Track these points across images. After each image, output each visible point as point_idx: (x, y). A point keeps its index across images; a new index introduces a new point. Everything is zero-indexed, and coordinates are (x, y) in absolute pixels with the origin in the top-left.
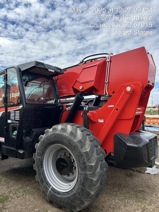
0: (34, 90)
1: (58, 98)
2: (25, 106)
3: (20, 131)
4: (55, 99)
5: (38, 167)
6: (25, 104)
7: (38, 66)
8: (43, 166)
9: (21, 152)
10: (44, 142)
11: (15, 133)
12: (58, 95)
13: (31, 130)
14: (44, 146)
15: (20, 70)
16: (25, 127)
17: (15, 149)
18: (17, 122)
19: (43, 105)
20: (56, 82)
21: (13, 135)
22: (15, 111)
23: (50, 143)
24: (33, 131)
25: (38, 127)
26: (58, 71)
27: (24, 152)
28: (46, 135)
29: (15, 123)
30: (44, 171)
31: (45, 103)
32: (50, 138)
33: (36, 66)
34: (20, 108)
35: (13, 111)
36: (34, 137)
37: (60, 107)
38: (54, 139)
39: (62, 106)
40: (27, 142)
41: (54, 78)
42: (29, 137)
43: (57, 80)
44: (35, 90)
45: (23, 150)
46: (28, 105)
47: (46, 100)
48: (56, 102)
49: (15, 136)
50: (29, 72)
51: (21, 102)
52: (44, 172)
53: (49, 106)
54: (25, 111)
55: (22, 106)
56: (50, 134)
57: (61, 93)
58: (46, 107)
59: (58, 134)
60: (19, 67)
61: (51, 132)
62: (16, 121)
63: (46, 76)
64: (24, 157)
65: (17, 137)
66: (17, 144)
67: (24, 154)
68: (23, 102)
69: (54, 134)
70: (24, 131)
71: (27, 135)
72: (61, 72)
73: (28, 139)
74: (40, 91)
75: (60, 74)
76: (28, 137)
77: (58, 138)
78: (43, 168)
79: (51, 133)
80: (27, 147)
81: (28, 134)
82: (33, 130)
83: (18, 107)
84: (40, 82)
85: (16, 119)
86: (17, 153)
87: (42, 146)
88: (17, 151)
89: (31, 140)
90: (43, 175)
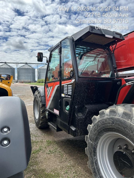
0: (88, 64)
1: (115, 71)
2: (77, 80)
3: (72, 107)
4: (111, 72)
5: (91, 154)
6: (77, 78)
7: (93, 32)
8: (96, 154)
9: (73, 129)
10: (97, 125)
11: (68, 108)
12: (116, 67)
13: (84, 106)
14: (98, 131)
15: (73, 40)
16: (77, 103)
17: (67, 125)
18: (69, 97)
19: (97, 79)
20: (114, 52)
21: (66, 110)
22: (68, 85)
23: (106, 129)
24: (86, 108)
25: (91, 104)
26: (118, 37)
27: (76, 130)
28: (100, 117)
29: (67, 97)
30: (97, 160)
31: (100, 77)
32: (106, 122)
33: (91, 31)
34: (72, 82)
35: (66, 85)
36: (87, 114)
37: (118, 81)
38: (111, 126)
39: (121, 81)
40: (79, 119)
41: (111, 48)
42: (82, 113)
43: (115, 49)
44: (90, 63)
45: (75, 127)
46: (80, 79)
47: (101, 73)
48: (112, 75)
49: (68, 111)
50: (83, 41)
51: (73, 75)
52: (98, 163)
53: (104, 80)
54: (77, 86)
55: (74, 80)
56: (106, 117)
57: (119, 65)
58: (100, 81)
59: (118, 120)
60: (73, 37)
61: (107, 115)
62: (69, 95)
63: (101, 45)
64: (76, 135)
65: (69, 112)
66: (69, 120)
67: (76, 132)
68: (75, 76)
69: (112, 118)
70: (76, 107)
71: (79, 111)
72: (121, 38)
73: (80, 116)
74: (94, 64)
75: (119, 40)
76: (80, 113)
77: (117, 126)
78: (97, 157)
79: (108, 117)
80: (80, 125)
81: (81, 110)
82: (85, 106)
83: (70, 81)
84: (95, 55)
85: (68, 93)
86: (69, 129)
87: (95, 130)
88: (69, 127)
89: (84, 117)
90: (96, 165)
